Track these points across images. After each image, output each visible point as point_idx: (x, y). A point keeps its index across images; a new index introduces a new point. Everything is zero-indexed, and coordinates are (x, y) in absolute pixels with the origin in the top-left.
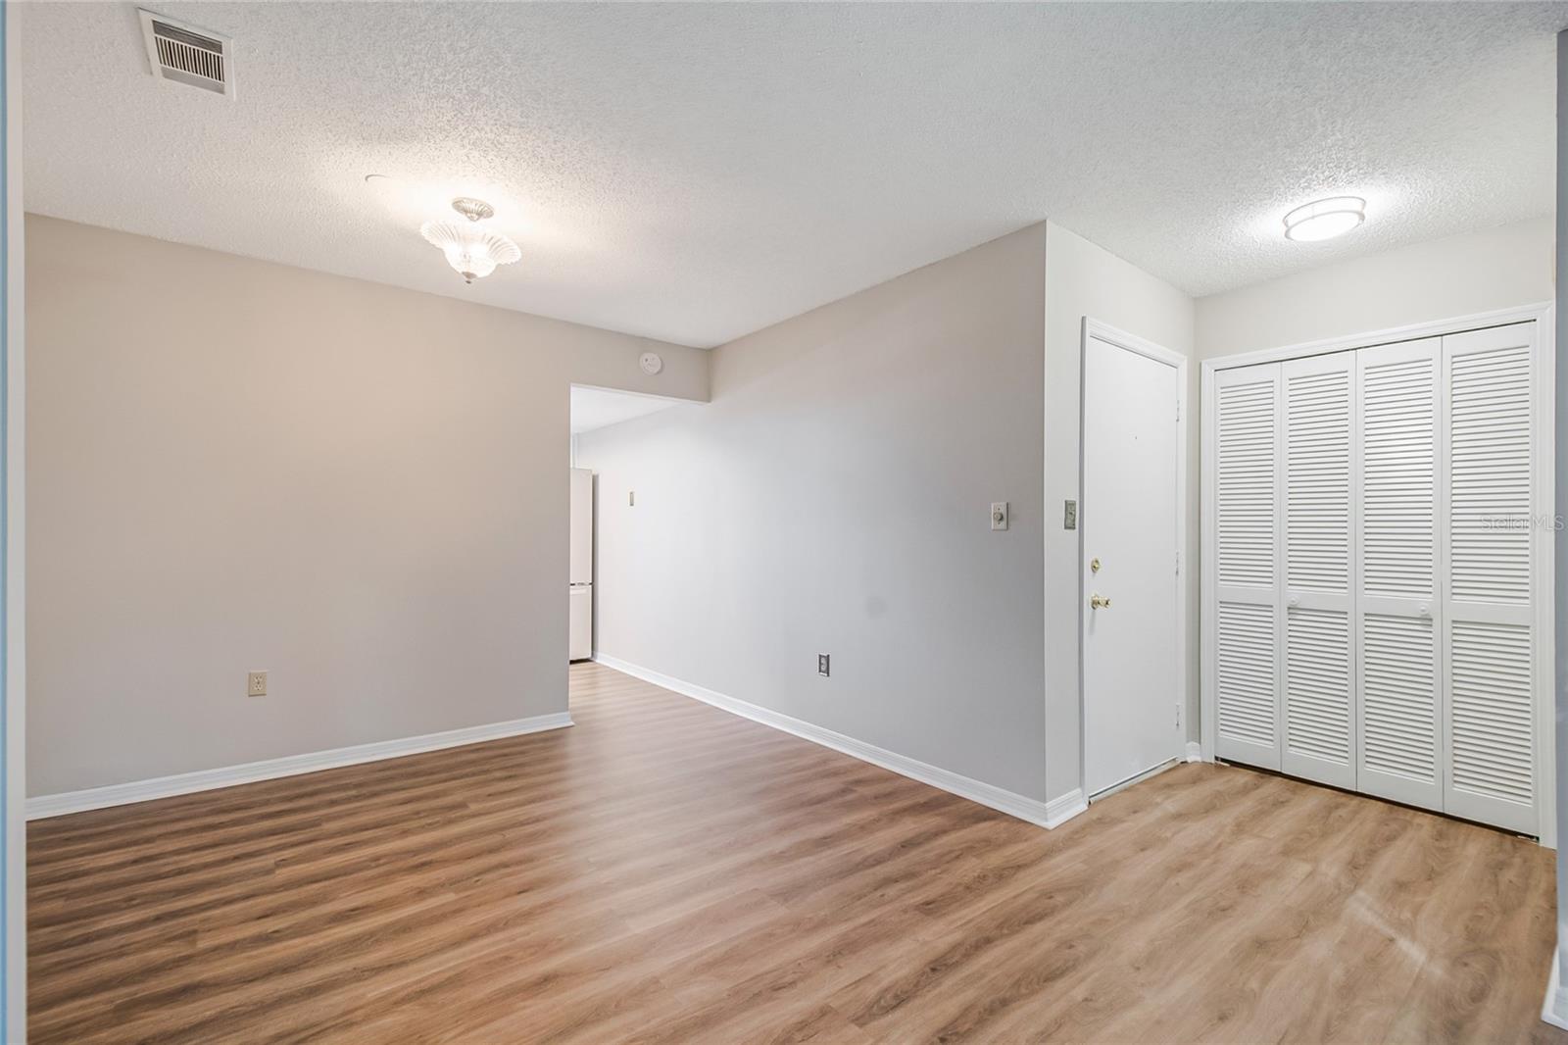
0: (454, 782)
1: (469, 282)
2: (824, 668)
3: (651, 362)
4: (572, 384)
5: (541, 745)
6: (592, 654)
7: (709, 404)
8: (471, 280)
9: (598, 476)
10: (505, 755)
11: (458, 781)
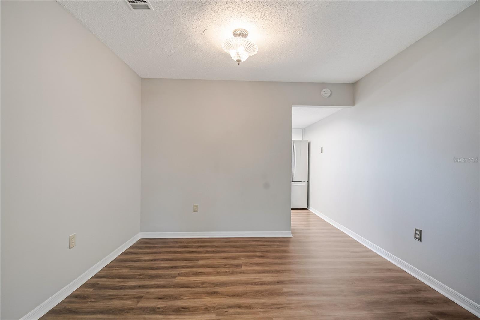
0: (243, 253)
1: (239, 64)
2: (418, 236)
3: (326, 92)
4: (293, 106)
5: (278, 244)
6: (308, 207)
7: (354, 107)
8: (240, 63)
9: (310, 142)
10: (264, 245)
11: (244, 253)
